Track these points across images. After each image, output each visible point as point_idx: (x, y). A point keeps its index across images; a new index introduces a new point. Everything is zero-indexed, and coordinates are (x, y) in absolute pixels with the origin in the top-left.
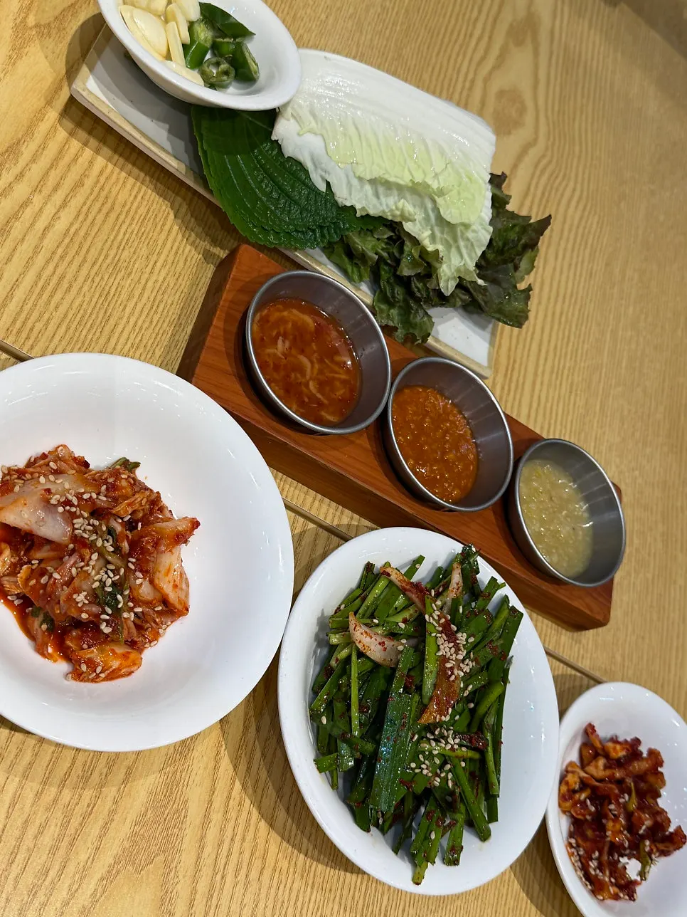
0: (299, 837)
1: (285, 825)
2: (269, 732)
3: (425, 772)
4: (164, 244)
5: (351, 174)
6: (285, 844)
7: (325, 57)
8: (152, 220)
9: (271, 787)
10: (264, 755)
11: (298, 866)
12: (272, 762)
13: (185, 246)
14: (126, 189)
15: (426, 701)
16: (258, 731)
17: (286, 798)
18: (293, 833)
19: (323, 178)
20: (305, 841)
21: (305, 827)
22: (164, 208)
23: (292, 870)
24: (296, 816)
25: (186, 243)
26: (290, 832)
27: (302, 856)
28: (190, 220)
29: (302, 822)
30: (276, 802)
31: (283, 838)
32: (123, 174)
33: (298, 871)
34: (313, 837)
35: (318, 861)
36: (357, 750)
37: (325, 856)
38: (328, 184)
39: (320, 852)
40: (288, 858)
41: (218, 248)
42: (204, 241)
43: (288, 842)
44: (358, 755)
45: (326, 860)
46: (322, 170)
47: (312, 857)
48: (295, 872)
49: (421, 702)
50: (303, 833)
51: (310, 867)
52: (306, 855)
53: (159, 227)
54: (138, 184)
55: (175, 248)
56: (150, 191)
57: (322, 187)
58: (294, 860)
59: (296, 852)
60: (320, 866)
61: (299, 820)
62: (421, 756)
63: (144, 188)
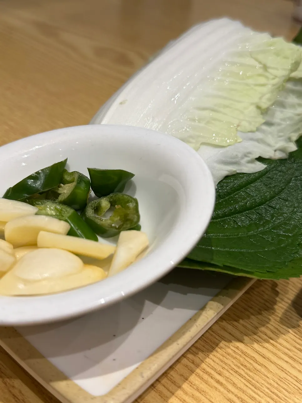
4: (283, 370)
5: (250, 135)
7: (121, 103)
8: (251, 374)
13: (280, 344)
14: (207, 390)
19: (251, 162)
22: (230, 351)
25: (276, 342)
28: (243, 325)
32: (185, 386)
38: (260, 159)
41: (276, 307)
42: (270, 320)
46: (242, 158)
53: (259, 367)
54: (198, 371)
55: (287, 358)
56: (208, 360)
57: (260, 167)
63: (203, 366)
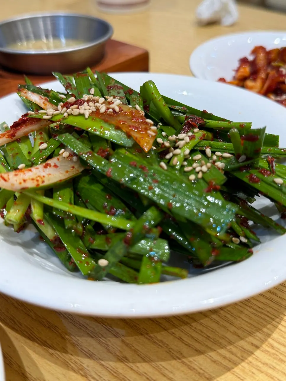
0: (234, 349)
1: (215, 362)
2: (100, 343)
3: (204, 169)
6: (236, 370)
9: (163, 363)
10: (123, 359)
11: (267, 361)
12: (136, 351)
15: (129, 143)
16: (90, 356)
17: (185, 350)
18: (228, 355)
20: (242, 343)
21: (224, 338)
23: (270, 371)
24: (209, 344)
26: (225, 358)
27: (258, 353)
29: (218, 339)
30: (183, 363)
31: (229, 369)
33: (275, 365)
34: (239, 332)
35: (269, 336)
36: (149, 231)
37: (265, 326)
39: (259, 330)
40: (254, 370)
43: (236, 364)
44: (156, 232)
45: (269, 326)
47: (263, 341)
48: (274, 368)
49: (128, 149)
50: (230, 343)
51: (272, 347)
52: (257, 347)
58: (259, 364)
59: (250, 359)
60: (275, 335)
61: (215, 342)
62: (186, 169)
